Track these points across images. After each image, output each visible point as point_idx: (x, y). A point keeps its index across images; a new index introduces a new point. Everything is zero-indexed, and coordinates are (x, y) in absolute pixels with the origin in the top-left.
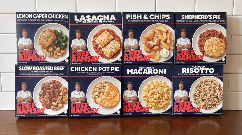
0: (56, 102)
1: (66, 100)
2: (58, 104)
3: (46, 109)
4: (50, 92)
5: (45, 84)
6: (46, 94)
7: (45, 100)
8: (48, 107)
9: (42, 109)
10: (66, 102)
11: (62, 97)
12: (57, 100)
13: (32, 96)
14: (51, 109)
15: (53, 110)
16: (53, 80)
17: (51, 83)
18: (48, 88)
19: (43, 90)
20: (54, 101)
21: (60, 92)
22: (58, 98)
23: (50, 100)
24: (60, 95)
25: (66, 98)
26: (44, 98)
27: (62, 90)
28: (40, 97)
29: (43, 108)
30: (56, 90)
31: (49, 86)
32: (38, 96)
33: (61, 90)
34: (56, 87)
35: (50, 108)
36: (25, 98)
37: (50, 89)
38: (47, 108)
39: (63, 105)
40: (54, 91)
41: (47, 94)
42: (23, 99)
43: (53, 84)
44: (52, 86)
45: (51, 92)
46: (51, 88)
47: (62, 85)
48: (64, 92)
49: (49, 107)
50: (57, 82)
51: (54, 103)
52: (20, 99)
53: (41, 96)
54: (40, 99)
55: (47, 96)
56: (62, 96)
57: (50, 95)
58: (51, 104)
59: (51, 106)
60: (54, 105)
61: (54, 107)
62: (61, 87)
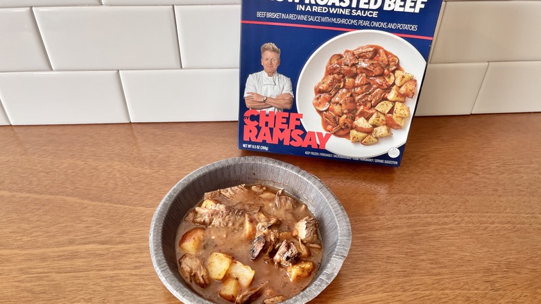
0: (368, 119)
1: (402, 118)
2: (374, 126)
3: (332, 135)
4: (354, 87)
5: (341, 56)
6: (338, 89)
7: (333, 111)
8: (342, 133)
9: (320, 134)
10: (402, 124)
11: (393, 108)
12: (372, 114)
13: (292, 94)
14: (349, 138)
15: (357, 141)
16: (372, 46)
17: (361, 56)
18: (350, 71)
19: (331, 77)
20: (362, 114)
21: (388, 89)
22: (379, 107)
23: (350, 111)
24: (387, 99)
25: (407, 113)
26: (330, 102)
27: (398, 83)
28: (318, 99)
29: (324, 133)
30: (378, 80)
31: (354, 65)
32: (313, 95)
33: (394, 84)
34: (377, 71)
35: (347, 135)
36: (270, 98)
37: (354, 76)
38: (335, 134)
39: (389, 131)
40: (369, 84)
41: (344, 90)
42: (265, 101)
43: (371, 59)
44: (364, 65)
45: (358, 86)
46: (362, 73)
47: (402, 65)
48: (403, 90)
49: (344, 131)
50: (387, 53)
51: (361, 122)
52: (255, 98)
53: (322, 95)
54: (316, 105)
55: (341, 98)
56: (394, 102)
57: (351, 96)
58: (352, 123)
59: (352, 128)
60: (362, 128)
61: (361, 135)
62: (398, 73)
